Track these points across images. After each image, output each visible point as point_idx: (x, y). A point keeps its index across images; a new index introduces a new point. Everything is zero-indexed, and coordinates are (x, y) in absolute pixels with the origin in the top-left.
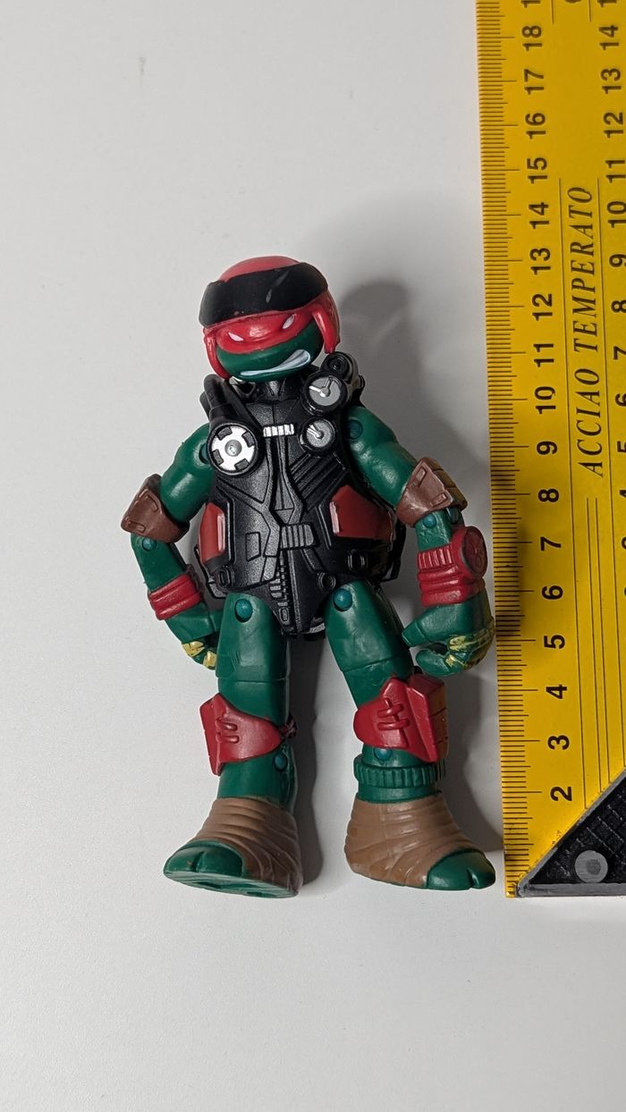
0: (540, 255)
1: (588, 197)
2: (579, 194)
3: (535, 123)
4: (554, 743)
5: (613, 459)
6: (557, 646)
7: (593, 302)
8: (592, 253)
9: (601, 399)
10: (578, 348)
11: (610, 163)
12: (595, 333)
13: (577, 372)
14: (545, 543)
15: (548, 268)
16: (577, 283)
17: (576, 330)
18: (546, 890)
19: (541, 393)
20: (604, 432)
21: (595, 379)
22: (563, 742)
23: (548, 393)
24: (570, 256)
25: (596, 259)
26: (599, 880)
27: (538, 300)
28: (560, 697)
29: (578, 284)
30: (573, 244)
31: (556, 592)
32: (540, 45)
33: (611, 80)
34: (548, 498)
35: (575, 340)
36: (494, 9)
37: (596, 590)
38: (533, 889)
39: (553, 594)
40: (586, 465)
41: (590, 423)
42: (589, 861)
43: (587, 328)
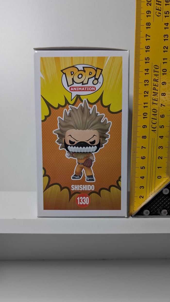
0: (146, 81)
1: (158, 68)
2: (156, 67)
3: (147, 48)
4: (141, 187)
5: (158, 129)
6: (143, 169)
7: (157, 93)
9: (157, 116)
10: (153, 104)
11: (164, 59)
12: (157, 101)
13: (152, 110)
14: (142, 147)
15: (148, 85)
17: (153, 100)
18: (137, 217)
19: (144, 114)
20: (157, 123)
21: (156, 111)
22: (143, 187)
23: (146, 114)
24: (153, 82)
25: (159, 83)
26: (148, 215)
28: (143, 179)
29: (154, 89)
30: (154, 79)
31: (144, 158)
32: (150, 28)
33: (166, 38)
34: (144, 138)
35: (153, 102)
36: (140, 18)
37: (152, 157)
38: (135, 216)
39: (143, 158)
40: (153, 131)
41: (154, 121)
42: (146, 211)
43: (155, 99)
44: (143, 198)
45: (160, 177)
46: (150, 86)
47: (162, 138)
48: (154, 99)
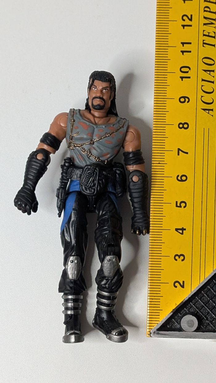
4: (177, 257)
6: (183, 207)
7: (215, 20)
10: (204, 45)
12: (214, 37)
13: (203, 58)
14: (180, 151)
16: (206, 9)
17: (204, 35)
18: (165, 334)
19: (183, 70)
20: (215, 91)
21: (213, 63)
22: (182, 258)
23: (187, 70)
26: (193, 330)
27: (185, 18)
28: (182, 234)
31: (184, 178)
34: (183, 127)
35: (203, 40)
37: (205, 177)
38: (158, 334)
39: (182, 179)
40: (204, 110)
41: (208, 87)
43: (210, 35)
44: (183, 286)
48: (208, 34)
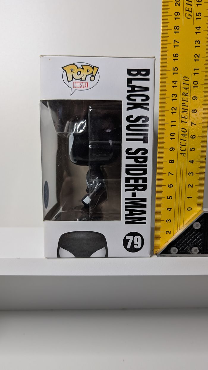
0: (174, 96)
1: (188, 79)
2: (186, 79)
3: (176, 57)
4: (168, 221)
5: (188, 152)
6: (170, 199)
7: (187, 110)
8: (188, 96)
9: (187, 136)
10: (182, 122)
11: (195, 69)
12: (187, 118)
13: (182, 129)
14: (169, 173)
15: (176, 100)
16: (183, 104)
17: (182, 117)
18: (164, 255)
19: (172, 135)
20: (187, 145)
21: (185, 131)
22: (170, 221)
23: (174, 135)
24: (182, 96)
26: (176, 253)
28: (170, 211)
30: (183, 93)
31: (171, 186)
32: (179, 32)
33: (197, 44)
34: (171, 162)
35: (182, 120)
36: (167, 20)
37: (181, 185)
38: (160, 255)
40: (181, 154)
41: (183, 143)
42: (174, 249)
43: (185, 117)
44: (170, 233)
45: (190, 209)
46: (178, 101)
47: (192, 163)
